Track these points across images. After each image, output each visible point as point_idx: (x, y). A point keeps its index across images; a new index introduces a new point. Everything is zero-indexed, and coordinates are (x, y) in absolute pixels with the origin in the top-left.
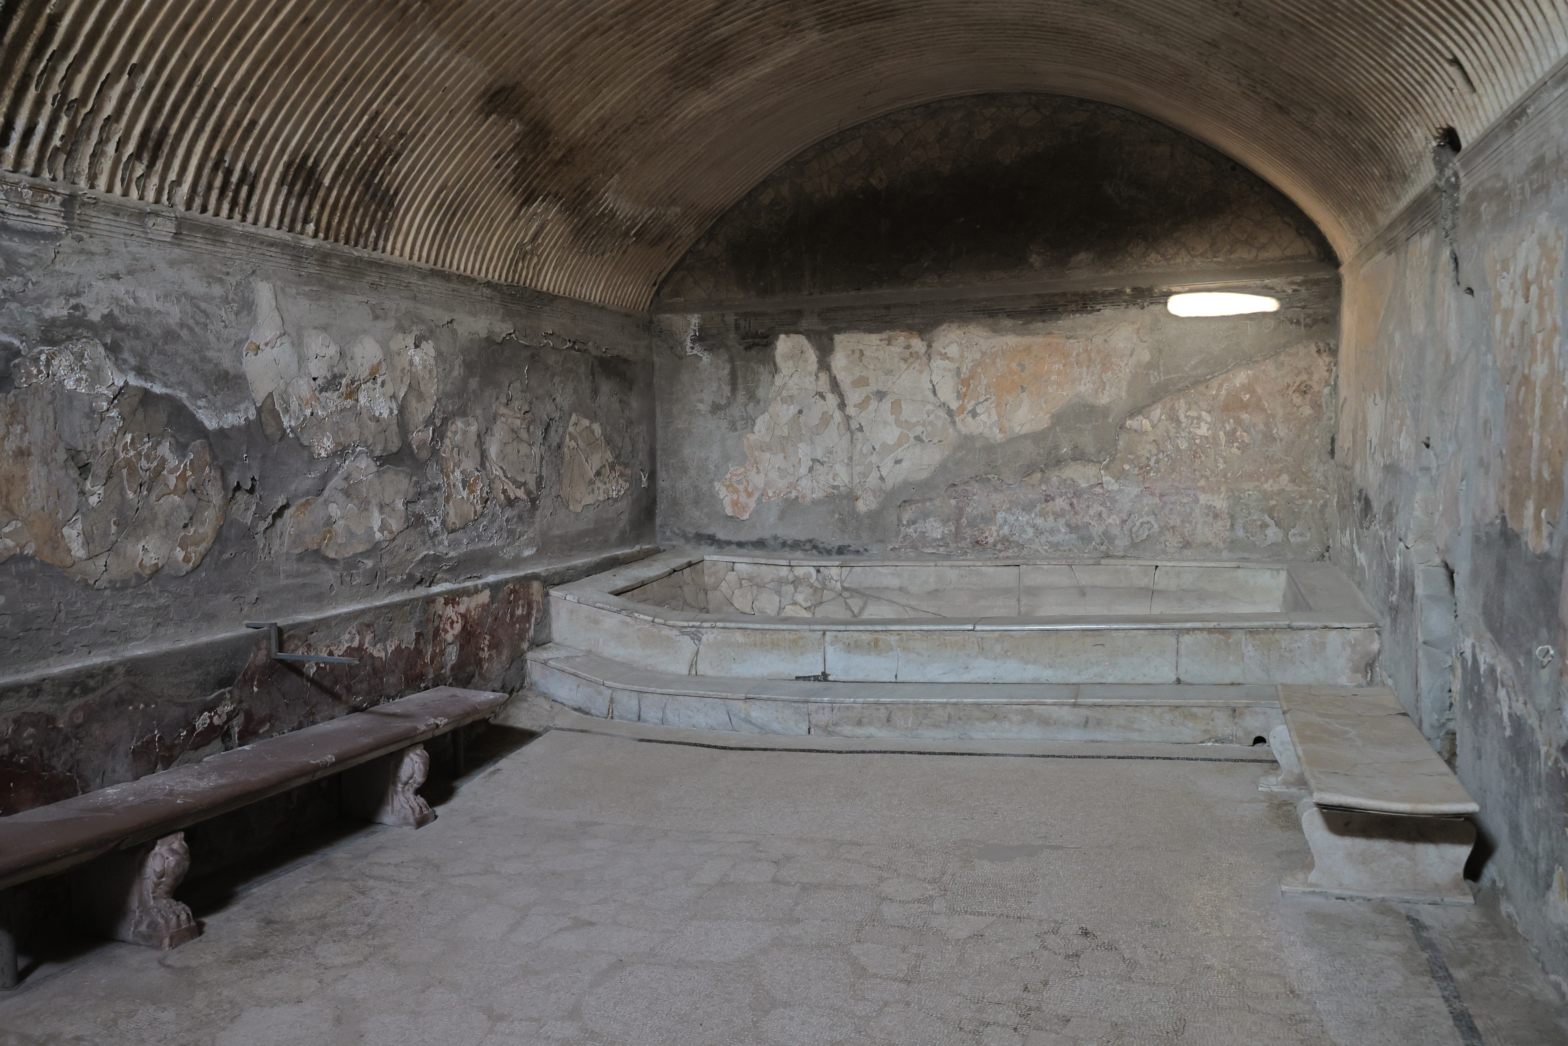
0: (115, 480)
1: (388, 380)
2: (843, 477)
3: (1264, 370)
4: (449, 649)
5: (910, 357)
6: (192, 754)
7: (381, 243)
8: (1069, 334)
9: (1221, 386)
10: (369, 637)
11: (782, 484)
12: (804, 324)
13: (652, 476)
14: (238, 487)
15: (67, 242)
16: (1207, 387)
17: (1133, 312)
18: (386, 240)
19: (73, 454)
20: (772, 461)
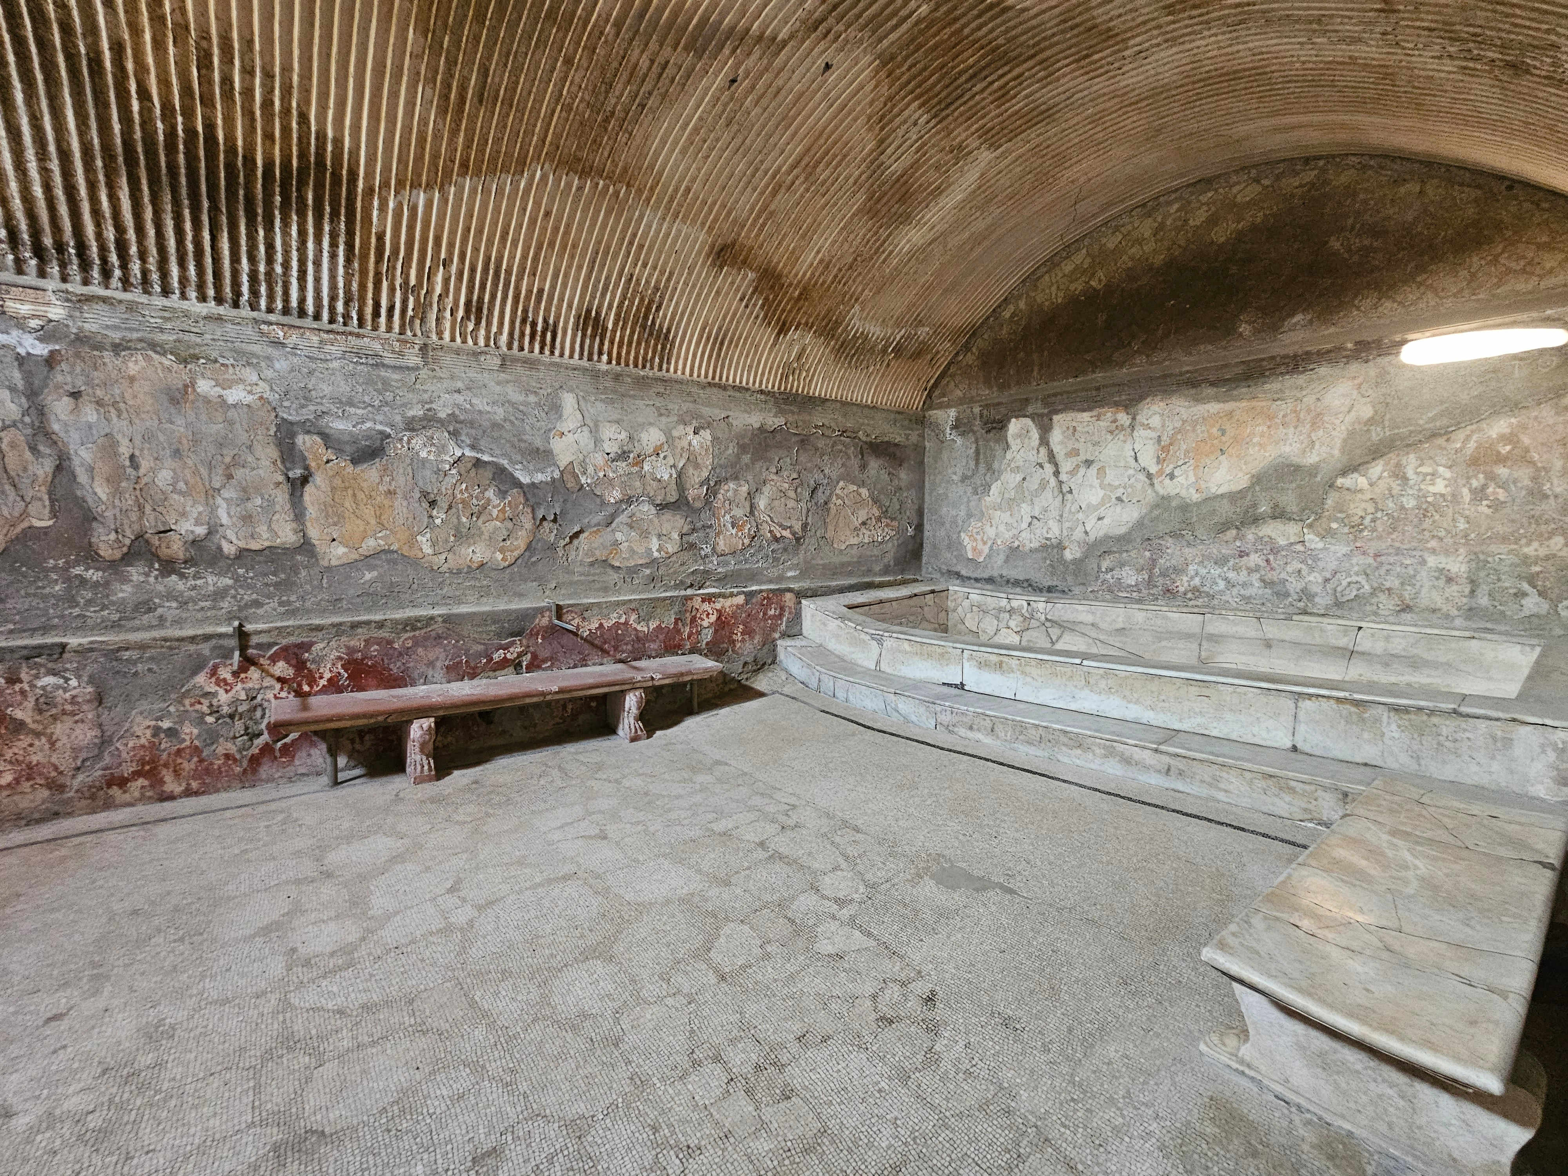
0: (454, 510)
1: (668, 453)
2: (1054, 531)
3: (1536, 418)
4: (705, 631)
5: (1115, 429)
6: (491, 674)
7: (665, 366)
8: (1276, 396)
9: (1468, 438)
10: (634, 617)
11: (1008, 535)
12: (1030, 409)
13: (919, 528)
14: (544, 518)
15: (424, 373)
16: (1448, 440)
17: (1355, 367)
18: (669, 363)
19: (425, 494)
20: (1001, 517)
